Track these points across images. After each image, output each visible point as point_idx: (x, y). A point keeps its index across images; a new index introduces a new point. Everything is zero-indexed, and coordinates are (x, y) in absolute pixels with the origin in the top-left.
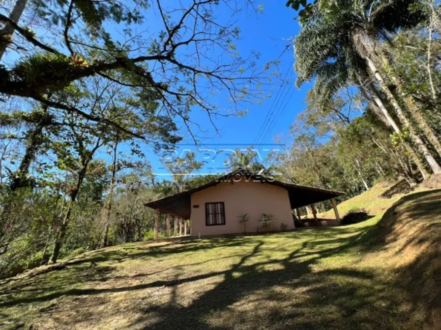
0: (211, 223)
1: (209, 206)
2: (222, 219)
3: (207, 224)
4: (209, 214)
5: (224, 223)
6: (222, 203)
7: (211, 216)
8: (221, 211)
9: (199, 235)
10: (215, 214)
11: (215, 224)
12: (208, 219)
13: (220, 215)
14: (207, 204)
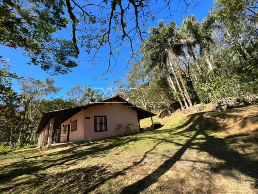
0: (98, 130)
1: (97, 118)
2: (105, 127)
3: (96, 131)
4: (97, 124)
5: (106, 130)
6: (105, 117)
7: (98, 125)
8: (104, 122)
9: (90, 139)
10: (101, 124)
11: (101, 131)
12: (96, 127)
13: (104, 124)
14: (95, 117)
